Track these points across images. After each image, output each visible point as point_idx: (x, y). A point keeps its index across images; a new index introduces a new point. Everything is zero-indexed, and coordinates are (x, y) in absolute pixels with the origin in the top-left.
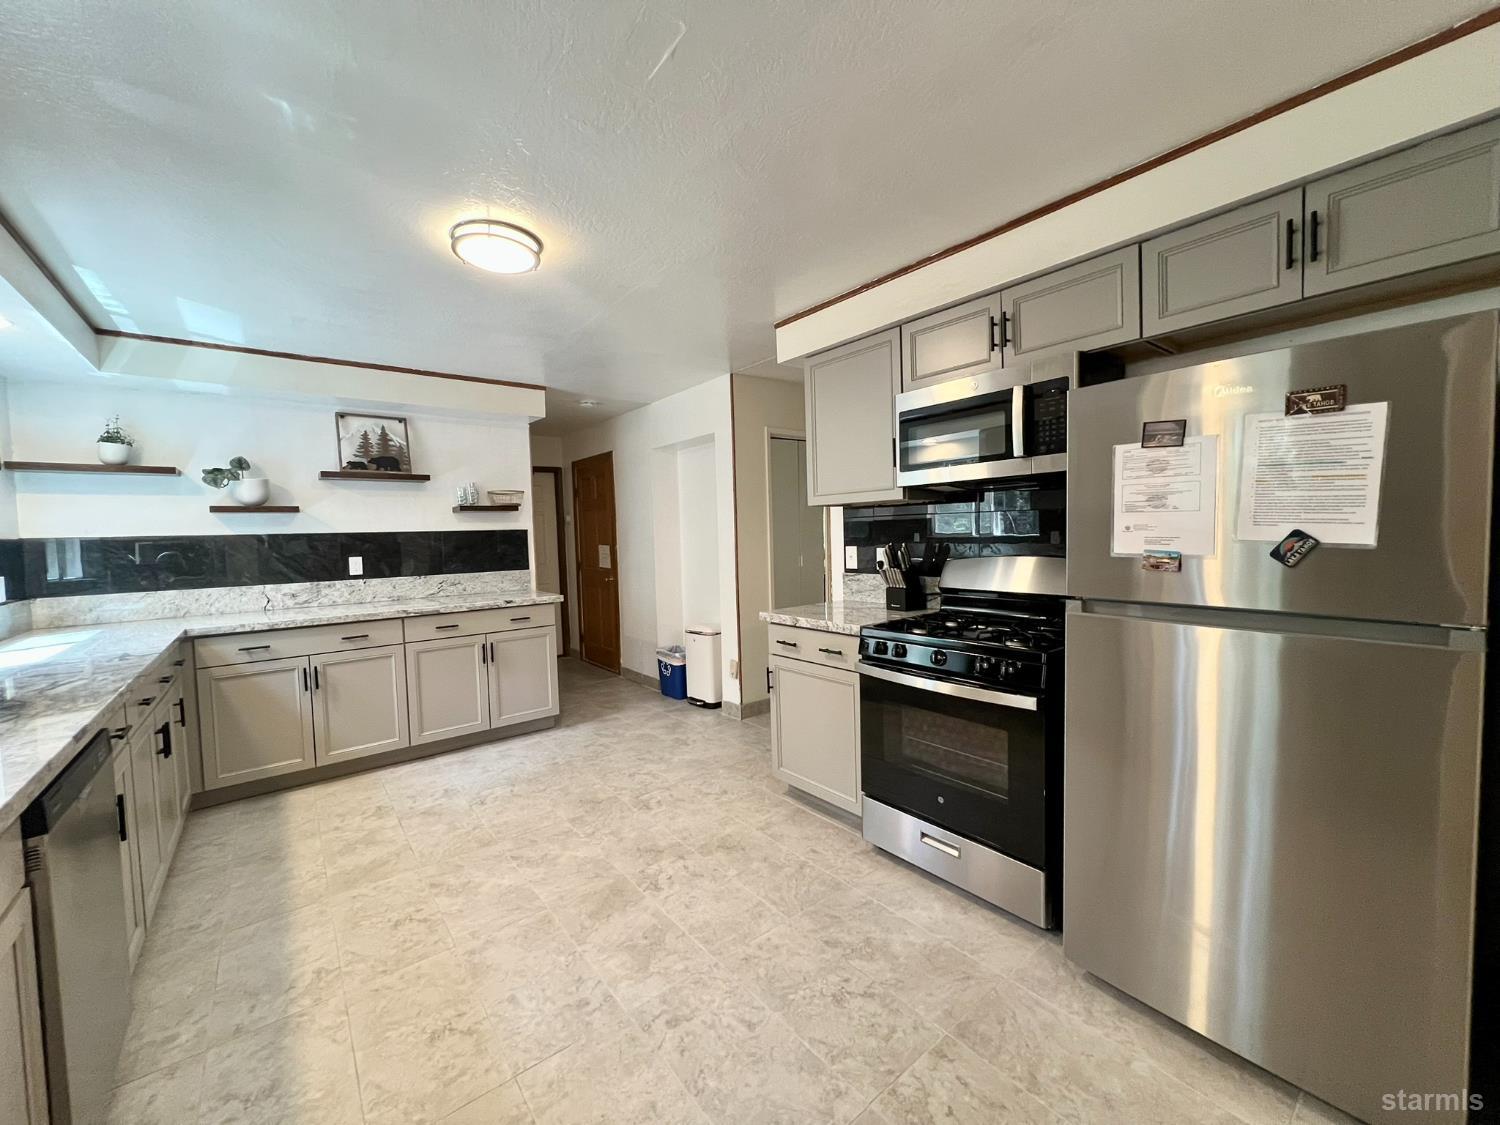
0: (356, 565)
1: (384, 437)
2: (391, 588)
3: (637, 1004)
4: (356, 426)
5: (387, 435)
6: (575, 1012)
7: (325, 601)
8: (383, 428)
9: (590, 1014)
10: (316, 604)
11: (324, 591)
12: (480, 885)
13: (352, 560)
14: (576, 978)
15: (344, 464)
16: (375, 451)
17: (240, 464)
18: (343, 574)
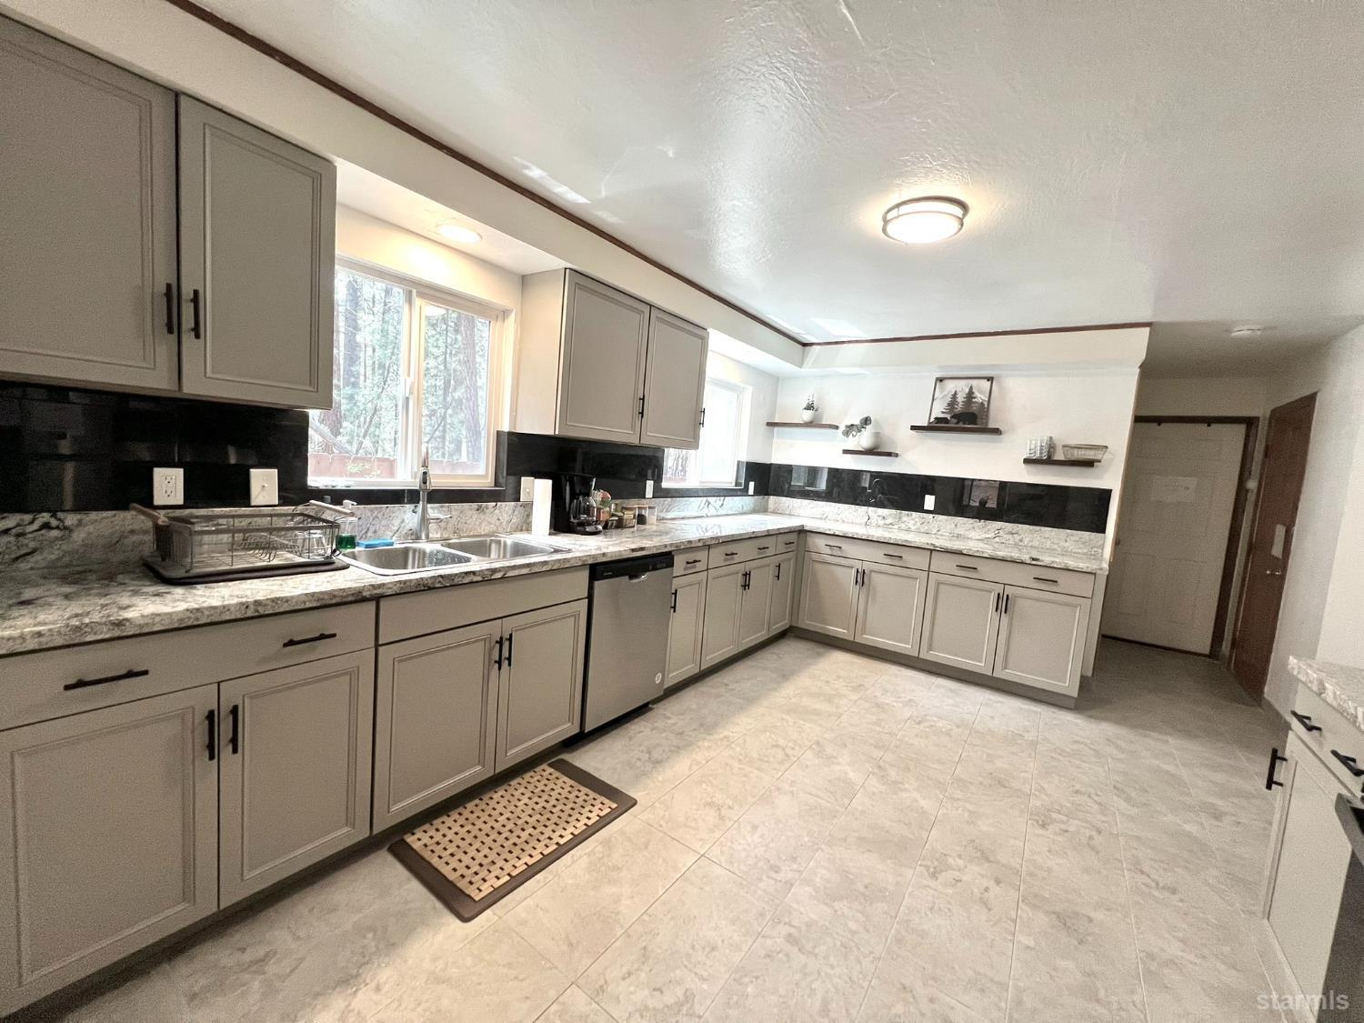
0: (930, 502)
1: (970, 395)
2: (953, 526)
3: (794, 905)
4: (951, 386)
5: (973, 393)
6: (765, 867)
7: (903, 526)
8: (971, 388)
9: (769, 877)
10: (896, 527)
11: (905, 519)
12: (838, 764)
13: (927, 497)
14: (795, 855)
15: (932, 420)
16: (959, 408)
17: (866, 421)
18: (919, 507)
